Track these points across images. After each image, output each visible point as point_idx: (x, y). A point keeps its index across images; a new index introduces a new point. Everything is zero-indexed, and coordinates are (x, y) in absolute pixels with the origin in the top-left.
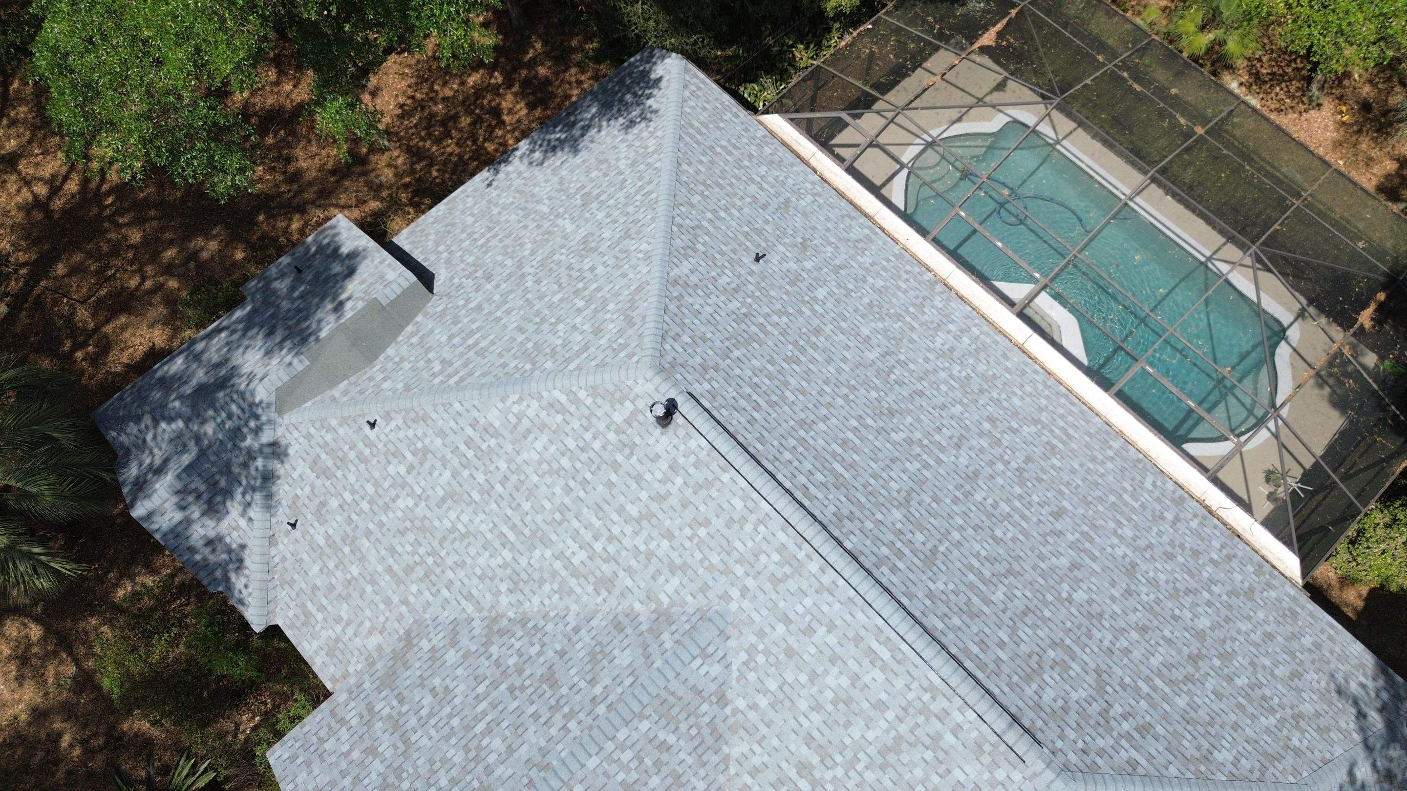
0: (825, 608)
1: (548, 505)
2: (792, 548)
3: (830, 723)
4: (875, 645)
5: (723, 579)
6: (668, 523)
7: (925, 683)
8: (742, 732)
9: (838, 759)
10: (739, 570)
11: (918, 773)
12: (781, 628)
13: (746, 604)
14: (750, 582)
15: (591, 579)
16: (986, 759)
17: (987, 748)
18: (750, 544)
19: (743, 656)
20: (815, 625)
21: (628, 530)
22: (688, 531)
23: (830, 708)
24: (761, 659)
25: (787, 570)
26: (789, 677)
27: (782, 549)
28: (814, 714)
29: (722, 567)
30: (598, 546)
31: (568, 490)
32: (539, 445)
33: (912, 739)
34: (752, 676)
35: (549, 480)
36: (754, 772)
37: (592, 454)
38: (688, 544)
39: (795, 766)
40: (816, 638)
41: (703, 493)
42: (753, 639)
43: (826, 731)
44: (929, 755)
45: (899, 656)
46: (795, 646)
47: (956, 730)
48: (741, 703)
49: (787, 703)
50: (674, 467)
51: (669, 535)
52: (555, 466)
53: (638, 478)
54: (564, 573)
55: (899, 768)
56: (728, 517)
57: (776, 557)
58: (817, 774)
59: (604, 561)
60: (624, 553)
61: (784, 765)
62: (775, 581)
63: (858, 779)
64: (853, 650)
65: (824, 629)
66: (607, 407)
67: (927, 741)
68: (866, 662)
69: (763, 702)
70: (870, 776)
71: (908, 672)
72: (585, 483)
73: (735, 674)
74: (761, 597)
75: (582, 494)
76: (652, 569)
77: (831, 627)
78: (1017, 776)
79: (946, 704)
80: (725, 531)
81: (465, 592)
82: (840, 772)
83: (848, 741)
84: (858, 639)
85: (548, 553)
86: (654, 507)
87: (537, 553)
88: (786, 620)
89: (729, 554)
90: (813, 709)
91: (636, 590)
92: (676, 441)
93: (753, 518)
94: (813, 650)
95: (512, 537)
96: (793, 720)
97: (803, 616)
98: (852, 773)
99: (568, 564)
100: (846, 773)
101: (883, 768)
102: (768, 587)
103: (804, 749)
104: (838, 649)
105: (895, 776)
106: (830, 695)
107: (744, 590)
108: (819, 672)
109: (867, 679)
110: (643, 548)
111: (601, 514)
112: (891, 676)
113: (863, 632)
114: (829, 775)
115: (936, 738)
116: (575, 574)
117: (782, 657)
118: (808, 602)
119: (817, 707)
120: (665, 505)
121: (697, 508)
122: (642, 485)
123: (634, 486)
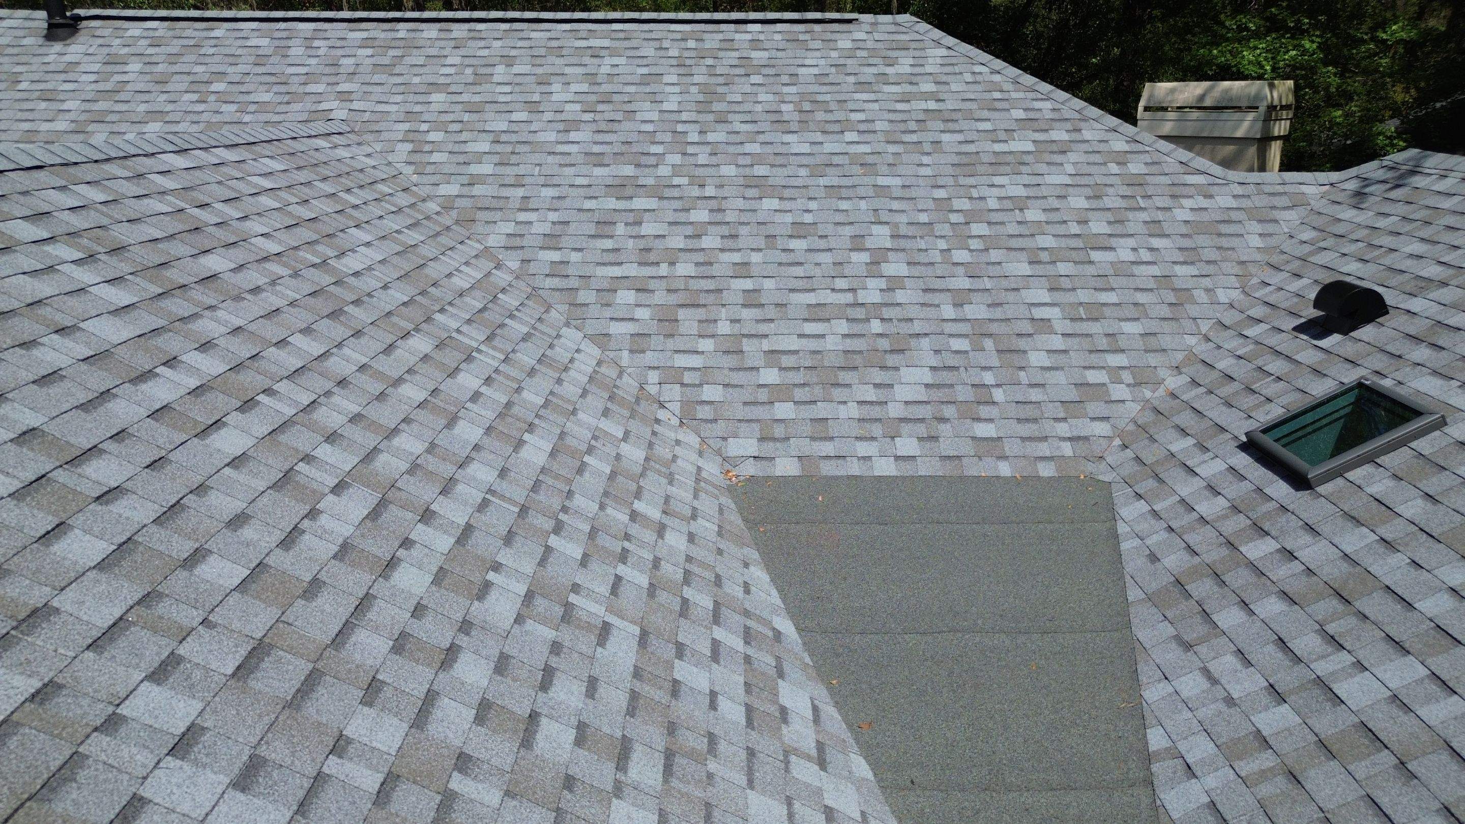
0: (483, 53)
3: (603, 126)
4: (581, 44)
5: (297, 106)
6: (142, 108)
7: (677, 36)
8: (484, 216)
9: (657, 149)
10: (318, 87)
11: (765, 97)
12: (438, 97)
13: (358, 105)
14: (344, 87)
16: (816, 45)
17: (804, 37)
18: (313, 61)
19: (405, 147)
20: (483, 71)
22: (191, 97)
23: (588, 117)
24: (435, 136)
25: (395, 52)
26: (500, 126)
27: (366, 43)
28: (573, 134)
29: (285, 99)
33: (720, 80)
34: (438, 157)
36: (551, 241)
38: (199, 108)
39: (607, 195)
40: (496, 79)
41: (190, 58)
42: (404, 126)
43: (611, 138)
44: (756, 79)
45: (621, 35)
46: (476, 99)
47: (755, 44)
48: (451, 189)
49: (522, 148)
50: (114, 61)
51: (155, 115)
53: (49, 97)
55: (739, 108)
56: (251, 58)
57: (366, 52)
58: (649, 181)
61: (589, 204)
62: (383, 68)
63: (707, 148)
64: (559, 61)
65: (501, 67)
67: (739, 71)
68: (587, 60)
69: (484, 169)
70: (715, 137)
71: (646, 40)
74: (377, 89)
77: (508, 60)
78: (860, 35)
79: (720, 37)
80: (260, 70)
82: (674, 159)
83: (648, 128)
84: (555, 51)
86: (102, 106)
88: (436, 87)
89: (285, 84)
90: (567, 131)
92: (99, 41)
93: (296, 42)
94: (506, 89)
97: (460, 73)
98: (690, 150)
100: (684, 154)
101: (721, 121)
102: (379, 78)
103: (598, 171)
104: (540, 71)
105: (747, 117)
106: (575, 107)
107: (344, 97)
108: (536, 99)
109: (605, 69)
112: (631, 53)
113: (554, 44)
114: (664, 171)
115: (745, 62)
117: (466, 117)
118: (453, 60)
119: (572, 125)
120: (122, 96)
121: (189, 73)
122: (61, 97)
123: (43, 105)
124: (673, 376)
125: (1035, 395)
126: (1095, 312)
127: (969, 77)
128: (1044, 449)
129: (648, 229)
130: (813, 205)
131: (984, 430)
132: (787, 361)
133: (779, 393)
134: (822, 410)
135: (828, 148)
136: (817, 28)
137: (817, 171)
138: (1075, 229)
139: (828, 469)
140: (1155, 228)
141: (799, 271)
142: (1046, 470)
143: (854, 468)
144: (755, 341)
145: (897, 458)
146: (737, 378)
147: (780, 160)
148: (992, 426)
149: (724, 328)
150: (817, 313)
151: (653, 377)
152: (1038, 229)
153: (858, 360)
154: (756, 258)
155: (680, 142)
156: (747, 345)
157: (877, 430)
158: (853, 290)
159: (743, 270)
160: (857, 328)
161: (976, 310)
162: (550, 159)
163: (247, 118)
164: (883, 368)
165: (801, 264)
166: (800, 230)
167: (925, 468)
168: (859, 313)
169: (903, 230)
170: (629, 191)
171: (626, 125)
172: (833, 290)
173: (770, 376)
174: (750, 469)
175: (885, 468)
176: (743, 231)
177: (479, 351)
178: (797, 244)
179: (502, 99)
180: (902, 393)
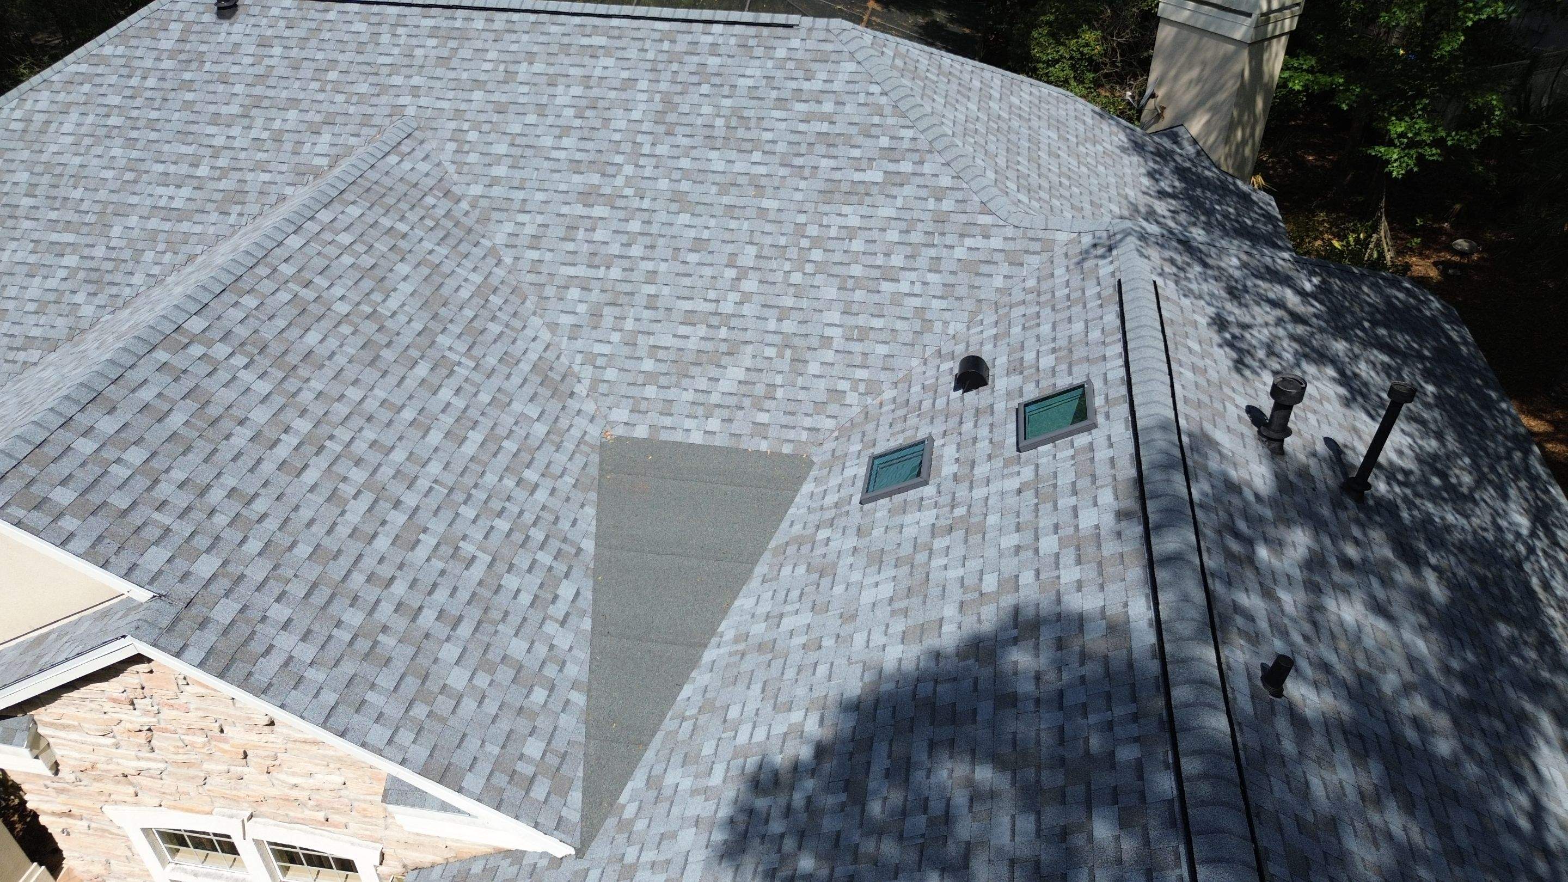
0: (514, 47)
1: (109, 174)
2: (445, 24)
3: (586, 134)
4: (585, 41)
5: (384, 99)
6: (284, 94)
7: (657, 36)
8: (495, 215)
9: (619, 159)
10: (398, 80)
11: (706, 110)
12: (478, 95)
13: (423, 101)
14: (416, 81)
15: (210, 207)
16: (759, 52)
17: (752, 42)
18: (396, 51)
19: (451, 146)
20: (512, 68)
21: (236, 131)
22: (315, 85)
23: (577, 123)
24: (472, 136)
25: (452, 44)
26: (516, 129)
27: (434, 32)
28: (565, 140)
29: (376, 90)
30: (203, 171)
31: (131, 143)
32: (67, 128)
33: (679, 88)
34: (472, 158)
35: (98, 150)
36: (535, 242)
37: (149, 94)
38: (321, 97)
39: (578, 202)
40: (520, 78)
41: (313, 43)
42: (453, 125)
43: (589, 145)
44: (705, 89)
45: (616, 33)
46: (504, 98)
47: (714, 49)
48: (477, 190)
49: (528, 152)
50: (264, 43)
51: (293, 102)
52: (102, 132)
53: (224, 79)
54: (167, 226)
55: (685, 120)
56: (355, 45)
57: (433, 42)
58: (608, 191)
59: (219, 179)
60: (243, 155)
61: (565, 210)
62: (443, 61)
63: (653, 161)
64: (567, 60)
65: (525, 65)
66: (148, 42)
67: (695, 79)
68: (587, 60)
69: (500, 171)
70: (662, 150)
71: (633, 39)
72: (152, 125)
73: (452, 169)
74: (438, 84)
75: (154, 136)
76: (288, 146)
77: (531, 57)
78: (795, 43)
79: (689, 38)
80: (360, 58)
81: (18, 343)
82: (629, 170)
83: (617, 137)
84: (565, 48)
85: (133, 221)
86: (258, 90)
87: (116, 231)
88: (478, 84)
89: (377, 74)
90: (560, 137)
91: (279, 178)
92: (252, 20)
93: (385, 28)
94: (525, 89)
95: (69, 238)
96: (546, 163)
97: (495, 70)
98: (642, 161)
99: (168, 213)
100: (637, 166)
101: (669, 133)
102: (439, 72)
103: (577, 178)
104: (551, 70)
105: (688, 130)
106: (570, 112)
107: (415, 91)
108: (544, 101)
109: (598, 72)
110: (265, 135)
111: (190, 139)
112: (619, 54)
113: (566, 40)
114: (619, 181)
115: (701, 69)
116: (182, 215)
117: (495, 117)
118: (492, 55)
119: (565, 131)
120: (271, 81)
121: (313, 60)
122: (231, 80)
123: (221, 88)
124: (590, 359)
125: (802, 395)
126: (863, 334)
127: (862, 98)
128: (791, 434)
129: (599, 235)
130: (712, 223)
131: (763, 418)
132: (661, 354)
133: (651, 378)
134: (672, 394)
135: (739, 167)
136: (765, 31)
137: (724, 189)
138: (880, 260)
139: (664, 436)
140: (935, 265)
141: (687, 281)
142: (787, 449)
143: (678, 437)
144: (646, 337)
145: (706, 432)
146: (629, 364)
147: (701, 177)
148: (767, 415)
149: (629, 324)
150: (690, 319)
151: (579, 358)
152: (855, 258)
153: (704, 358)
154: (663, 267)
155: (636, 155)
156: (641, 340)
157: (700, 411)
158: (717, 301)
159: (652, 276)
160: (711, 333)
161: (789, 326)
162: (546, 164)
163: (352, 110)
164: (718, 366)
165: (690, 275)
166: (698, 245)
167: (718, 441)
168: (715, 321)
169: (766, 252)
170: (592, 199)
171: (602, 134)
172: (705, 300)
173: (648, 365)
174: (620, 431)
175: (697, 438)
176: (661, 242)
177: (459, 364)
178: (693, 258)
179: (522, 100)
180: (724, 386)
